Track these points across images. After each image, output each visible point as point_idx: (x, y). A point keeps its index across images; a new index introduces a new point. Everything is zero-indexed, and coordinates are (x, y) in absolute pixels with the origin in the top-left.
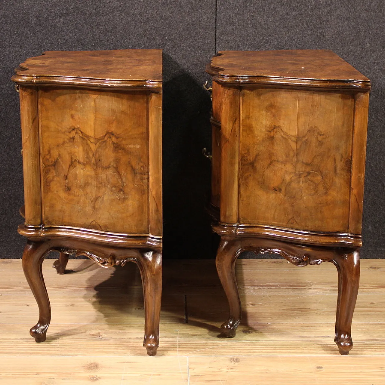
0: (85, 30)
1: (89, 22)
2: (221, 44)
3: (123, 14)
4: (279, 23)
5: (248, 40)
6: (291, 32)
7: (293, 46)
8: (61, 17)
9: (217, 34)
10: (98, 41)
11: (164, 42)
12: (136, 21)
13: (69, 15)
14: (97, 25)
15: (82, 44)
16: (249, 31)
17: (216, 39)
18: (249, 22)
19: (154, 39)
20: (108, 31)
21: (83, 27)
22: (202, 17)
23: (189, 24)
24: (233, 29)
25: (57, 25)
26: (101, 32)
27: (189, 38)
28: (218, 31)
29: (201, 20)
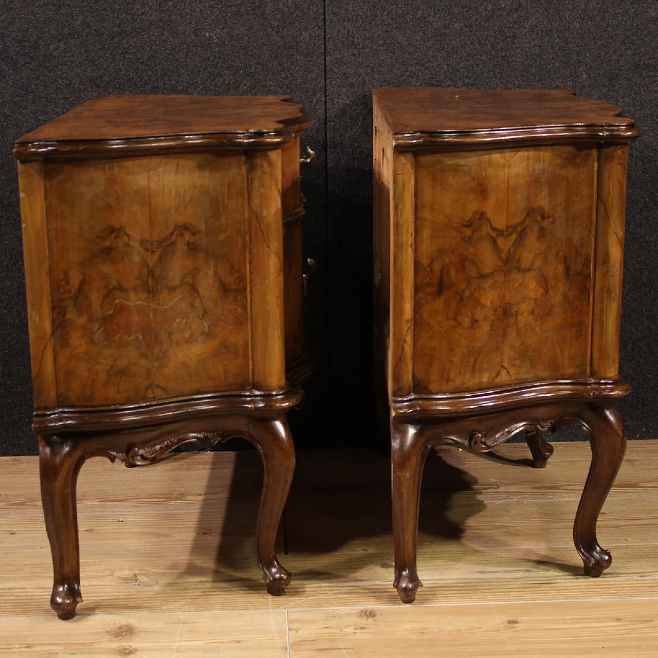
0: (102, 62)
1: (109, 48)
2: (333, 81)
3: (166, 33)
4: (431, 42)
5: (380, 73)
6: (452, 57)
7: (456, 81)
8: (59, 41)
9: (327, 64)
10: (125, 81)
11: (238, 79)
12: (189, 45)
13: (74, 36)
14: (122, 53)
15: (97, 86)
16: (382, 56)
17: (325, 72)
18: (381, 42)
19: (220, 74)
20: (142, 63)
21: (98, 56)
22: (301, 35)
23: (279, 47)
24: (354, 55)
25: (54, 54)
26: (130, 64)
27: (279, 72)
28: (328, 58)
29: (300, 40)
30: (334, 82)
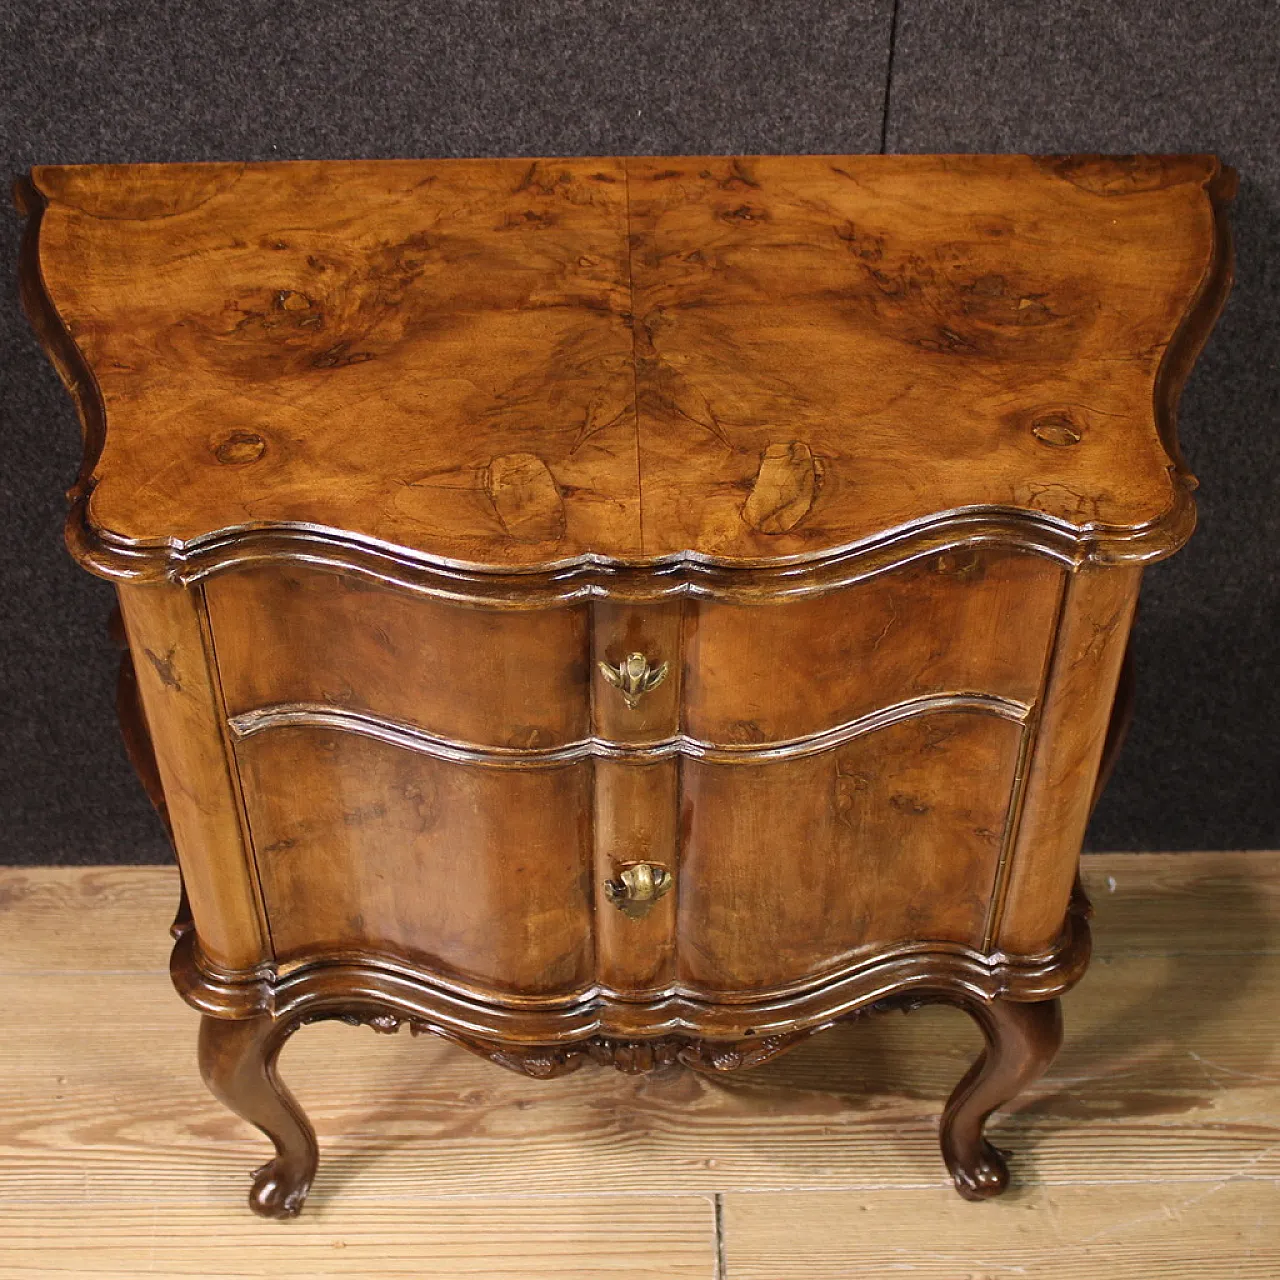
0: (225, 87)
1: (243, 51)
2: (908, 136)
3: (415, 12)
4: (1211, 42)
5: (1047, 117)
6: (1267, 80)
7: (1264, 141)
8: (92, 31)
9: (892, 92)
10: (298, 133)
11: (629, 132)
12: (482, 43)
13: (134, 17)
14: (282, 63)
15: (214, 147)
16: (1058, 76)
17: (886, 113)
18: (1062, 40)
19: (575, 118)
20: (344, 90)
21: (213, 73)
22: (824, 17)
23: (753, 50)
24: (977, 72)
25: (81, 64)
26: (308, 91)
27: (753, 113)
28: (898, 81)
29: (820, 33)
30: (908, 141)
